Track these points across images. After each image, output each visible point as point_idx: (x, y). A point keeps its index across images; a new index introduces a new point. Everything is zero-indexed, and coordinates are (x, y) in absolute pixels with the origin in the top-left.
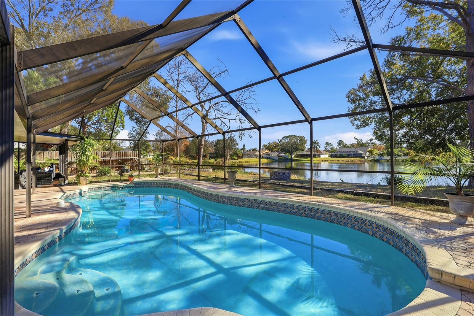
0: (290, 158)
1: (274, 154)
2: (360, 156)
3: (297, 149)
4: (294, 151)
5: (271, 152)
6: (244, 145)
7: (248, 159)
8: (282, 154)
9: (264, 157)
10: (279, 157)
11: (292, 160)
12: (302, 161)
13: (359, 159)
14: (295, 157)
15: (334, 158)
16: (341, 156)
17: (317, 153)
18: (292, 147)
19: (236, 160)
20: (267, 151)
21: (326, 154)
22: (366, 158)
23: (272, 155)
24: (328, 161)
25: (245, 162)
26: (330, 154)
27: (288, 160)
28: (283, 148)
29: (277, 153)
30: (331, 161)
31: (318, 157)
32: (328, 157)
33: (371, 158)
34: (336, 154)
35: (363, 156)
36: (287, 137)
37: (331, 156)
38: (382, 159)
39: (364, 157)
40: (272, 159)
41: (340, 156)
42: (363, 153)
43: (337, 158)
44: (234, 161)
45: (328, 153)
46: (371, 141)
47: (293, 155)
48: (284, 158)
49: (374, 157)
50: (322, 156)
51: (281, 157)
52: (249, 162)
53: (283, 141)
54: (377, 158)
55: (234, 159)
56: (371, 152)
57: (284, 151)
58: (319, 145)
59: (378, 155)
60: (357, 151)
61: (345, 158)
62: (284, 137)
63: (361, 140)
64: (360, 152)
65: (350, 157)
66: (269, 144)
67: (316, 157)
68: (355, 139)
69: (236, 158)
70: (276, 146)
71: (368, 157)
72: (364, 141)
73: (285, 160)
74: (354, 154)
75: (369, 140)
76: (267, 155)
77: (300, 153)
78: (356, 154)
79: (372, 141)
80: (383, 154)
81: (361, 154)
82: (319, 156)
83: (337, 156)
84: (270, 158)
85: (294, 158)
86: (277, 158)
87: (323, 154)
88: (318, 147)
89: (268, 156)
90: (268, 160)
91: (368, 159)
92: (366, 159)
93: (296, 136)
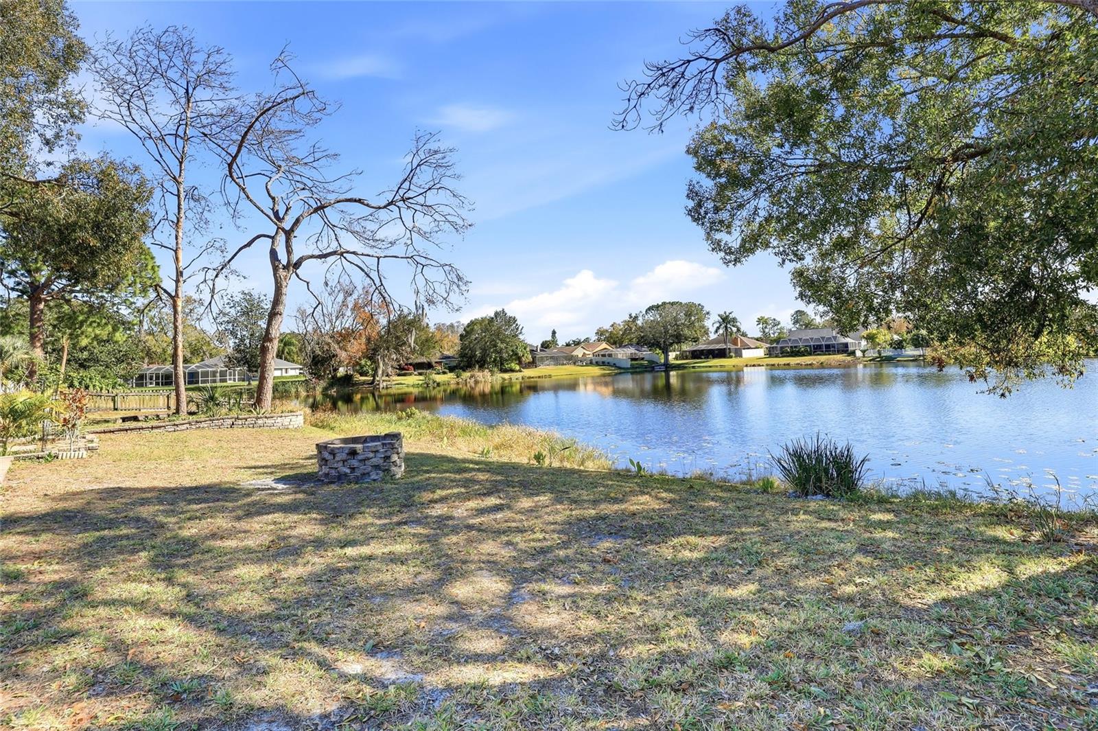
0: (663, 361)
1: (624, 354)
2: (844, 349)
3: (680, 339)
4: (674, 345)
5: (617, 347)
6: (553, 333)
7: (551, 367)
8: (646, 353)
9: (594, 362)
10: (634, 359)
11: (668, 367)
12: (695, 367)
13: (839, 357)
14: (676, 358)
15: (776, 357)
16: (795, 353)
17: (733, 347)
18: (667, 332)
19: (517, 371)
20: (605, 345)
21: (757, 348)
22: (859, 354)
23: (618, 356)
25: (543, 376)
26: (769, 345)
27: (657, 369)
28: (642, 337)
29: (631, 351)
30: (770, 364)
31: (736, 357)
32: (762, 355)
33: (872, 354)
34: (782, 348)
35: (850, 349)
36: (658, 307)
37: (770, 353)
38: (899, 356)
39: (853, 353)
40: (615, 365)
41: (792, 352)
42: (850, 341)
43: (783, 357)
44: (506, 376)
45: (764, 344)
47: (672, 355)
48: (648, 361)
49: (879, 352)
50: (746, 353)
51: (643, 359)
52: (553, 375)
54: (888, 352)
55: (512, 371)
56: (871, 338)
57: (647, 344)
59: (891, 344)
60: (835, 339)
61: (804, 355)
62: (651, 308)
64: (845, 340)
65: (818, 355)
66: (612, 326)
67: (731, 357)
69: (518, 368)
70: (630, 334)
71: (864, 352)
73: (651, 367)
74: (828, 346)
76: (604, 356)
77: (691, 349)
78: (833, 346)
80: (901, 341)
81: (846, 345)
82: (739, 354)
83: (783, 352)
84: (610, 364)
85: (672, 362)
86: (631, 363)
87: (750, 348)
88: (734, 330)
89: (606, 359)
90: (604, 369)
91: (864, 356)
92: (858, 358)
93: (681, 303)
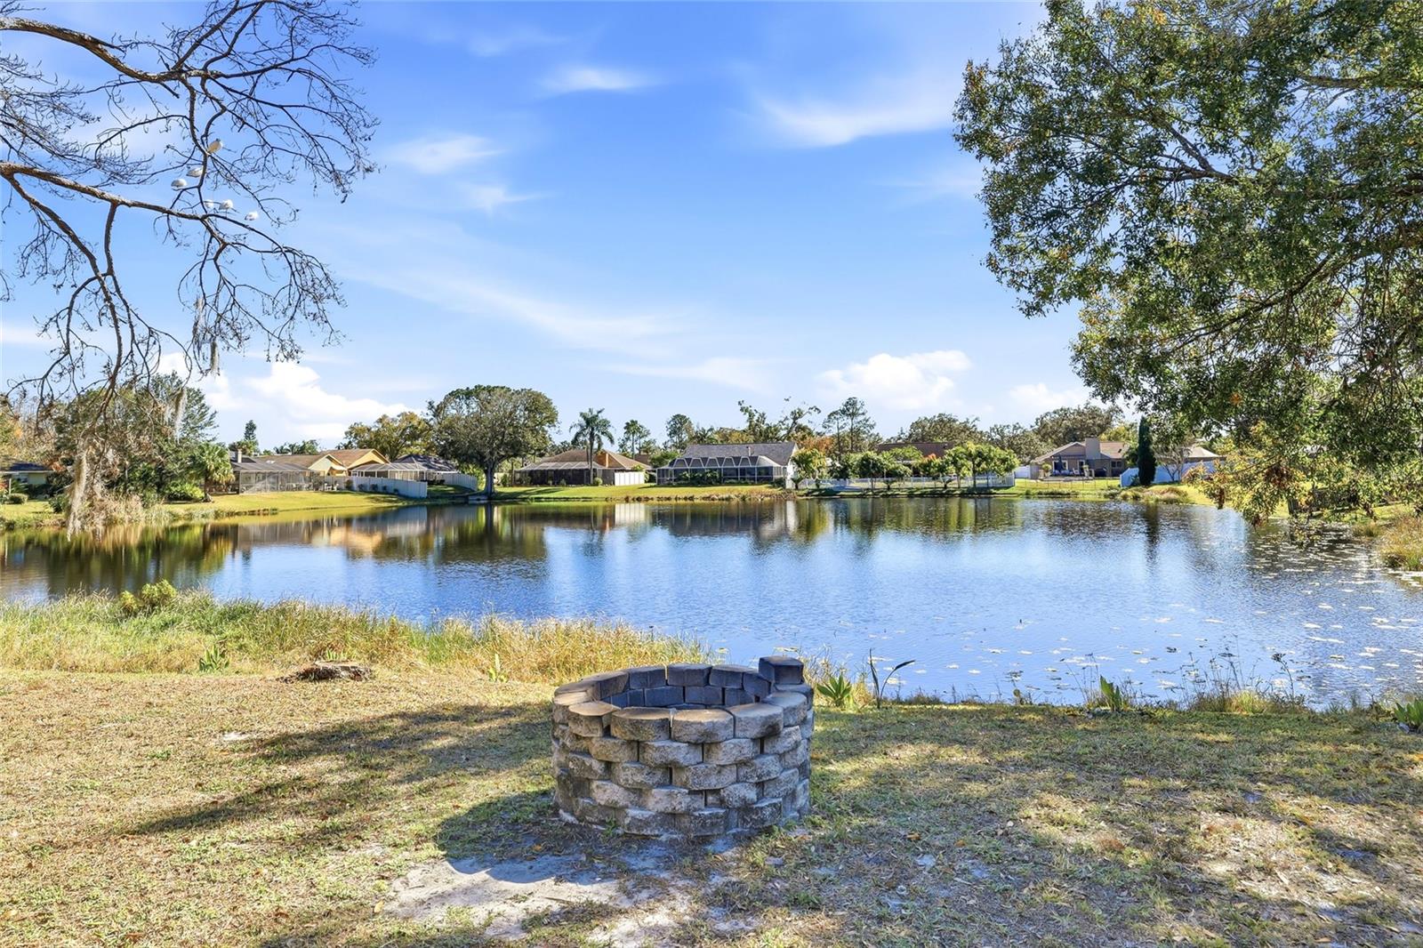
0: (482, 487)
1: (405, 473)
2: (765, 476)
3: (516, 449)
4: (501, 458)
5: (393, 459)
6: (251, 428)
7: (269, 494)
8: (448, 472)
9: (355, 485)
10: (431, 483)
11: (492, 499)
12: (538, 499)
13: (764, 488)
15: (669, 485)
17: (599, 467)
18: (494, 437)
19: (197, 501)
20: (370, 455)
21: (634, 470)
22: (789, 485)
23: (398, 477)
24: (647, 499)
25: (252, 513)
26: (650, 468)
27: (472, 500)
28: (452, 443)
29: (418, 467)
30: (659, 499)
31: (604, 483)
32: (642, 482)
33: (808, 485)
35: (776, 476)
36: (468, 394)
37: (656, 479)
39: (781, 483)
40: (396, 492)
41: (694, 478)
42: (775, 465)
43: (679, 485)
44: (180, 508)
45: (642, 465)
46: (795, 419)
47: (498, 476)
48: (456, 487)
49: (817, 482)
50: (621, 479)
51: (442, 482)
52: (274, 512)
53: (451, 411)
54: (828, 484)
55: (187, 498)
56: (803, 462)
57: (456, 456)
58: (610, 430)
59: (831, 472)
60: (754, 459)
61: (710, 484)
62: (455, 394)
63: (763, 415)
64: (766, 461)
66: (380, 421)
67: (596, 484)
68: (742, 410)
69: (199, 493)
70: (413, 437)
71: (796, 481)
72: (771, 420)
73: (462, 498)
74: (743, 471)
75: (788, 414)
76: (372, 474)
77: (530, 467)
78: (751, 471)
79: (799, 421)
81: (768, 470)
82: (609, 479)
83: (680, 479)
84: (385, 491)
85: (498, 489)
86: (423, 489)
87: (623, 471)
88: (604, 439)
89: (376, 480)
91: (796, 488)
92: (790, 491)
93: (509, 390)
